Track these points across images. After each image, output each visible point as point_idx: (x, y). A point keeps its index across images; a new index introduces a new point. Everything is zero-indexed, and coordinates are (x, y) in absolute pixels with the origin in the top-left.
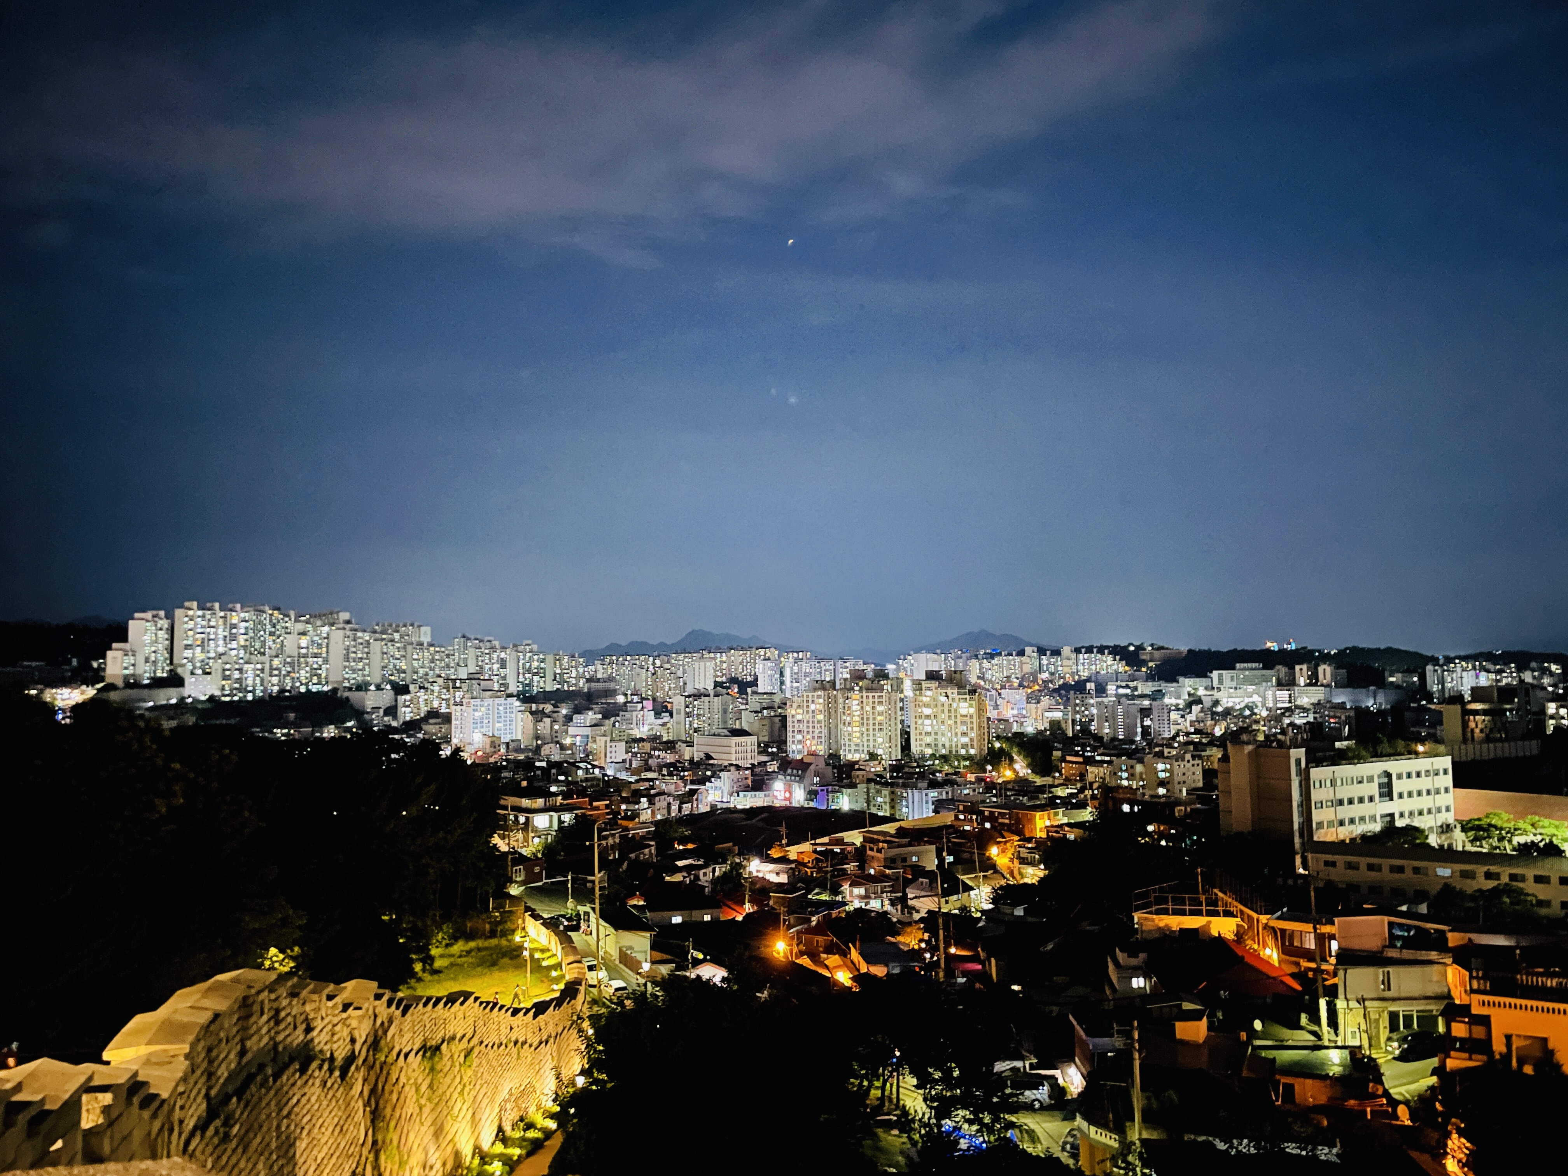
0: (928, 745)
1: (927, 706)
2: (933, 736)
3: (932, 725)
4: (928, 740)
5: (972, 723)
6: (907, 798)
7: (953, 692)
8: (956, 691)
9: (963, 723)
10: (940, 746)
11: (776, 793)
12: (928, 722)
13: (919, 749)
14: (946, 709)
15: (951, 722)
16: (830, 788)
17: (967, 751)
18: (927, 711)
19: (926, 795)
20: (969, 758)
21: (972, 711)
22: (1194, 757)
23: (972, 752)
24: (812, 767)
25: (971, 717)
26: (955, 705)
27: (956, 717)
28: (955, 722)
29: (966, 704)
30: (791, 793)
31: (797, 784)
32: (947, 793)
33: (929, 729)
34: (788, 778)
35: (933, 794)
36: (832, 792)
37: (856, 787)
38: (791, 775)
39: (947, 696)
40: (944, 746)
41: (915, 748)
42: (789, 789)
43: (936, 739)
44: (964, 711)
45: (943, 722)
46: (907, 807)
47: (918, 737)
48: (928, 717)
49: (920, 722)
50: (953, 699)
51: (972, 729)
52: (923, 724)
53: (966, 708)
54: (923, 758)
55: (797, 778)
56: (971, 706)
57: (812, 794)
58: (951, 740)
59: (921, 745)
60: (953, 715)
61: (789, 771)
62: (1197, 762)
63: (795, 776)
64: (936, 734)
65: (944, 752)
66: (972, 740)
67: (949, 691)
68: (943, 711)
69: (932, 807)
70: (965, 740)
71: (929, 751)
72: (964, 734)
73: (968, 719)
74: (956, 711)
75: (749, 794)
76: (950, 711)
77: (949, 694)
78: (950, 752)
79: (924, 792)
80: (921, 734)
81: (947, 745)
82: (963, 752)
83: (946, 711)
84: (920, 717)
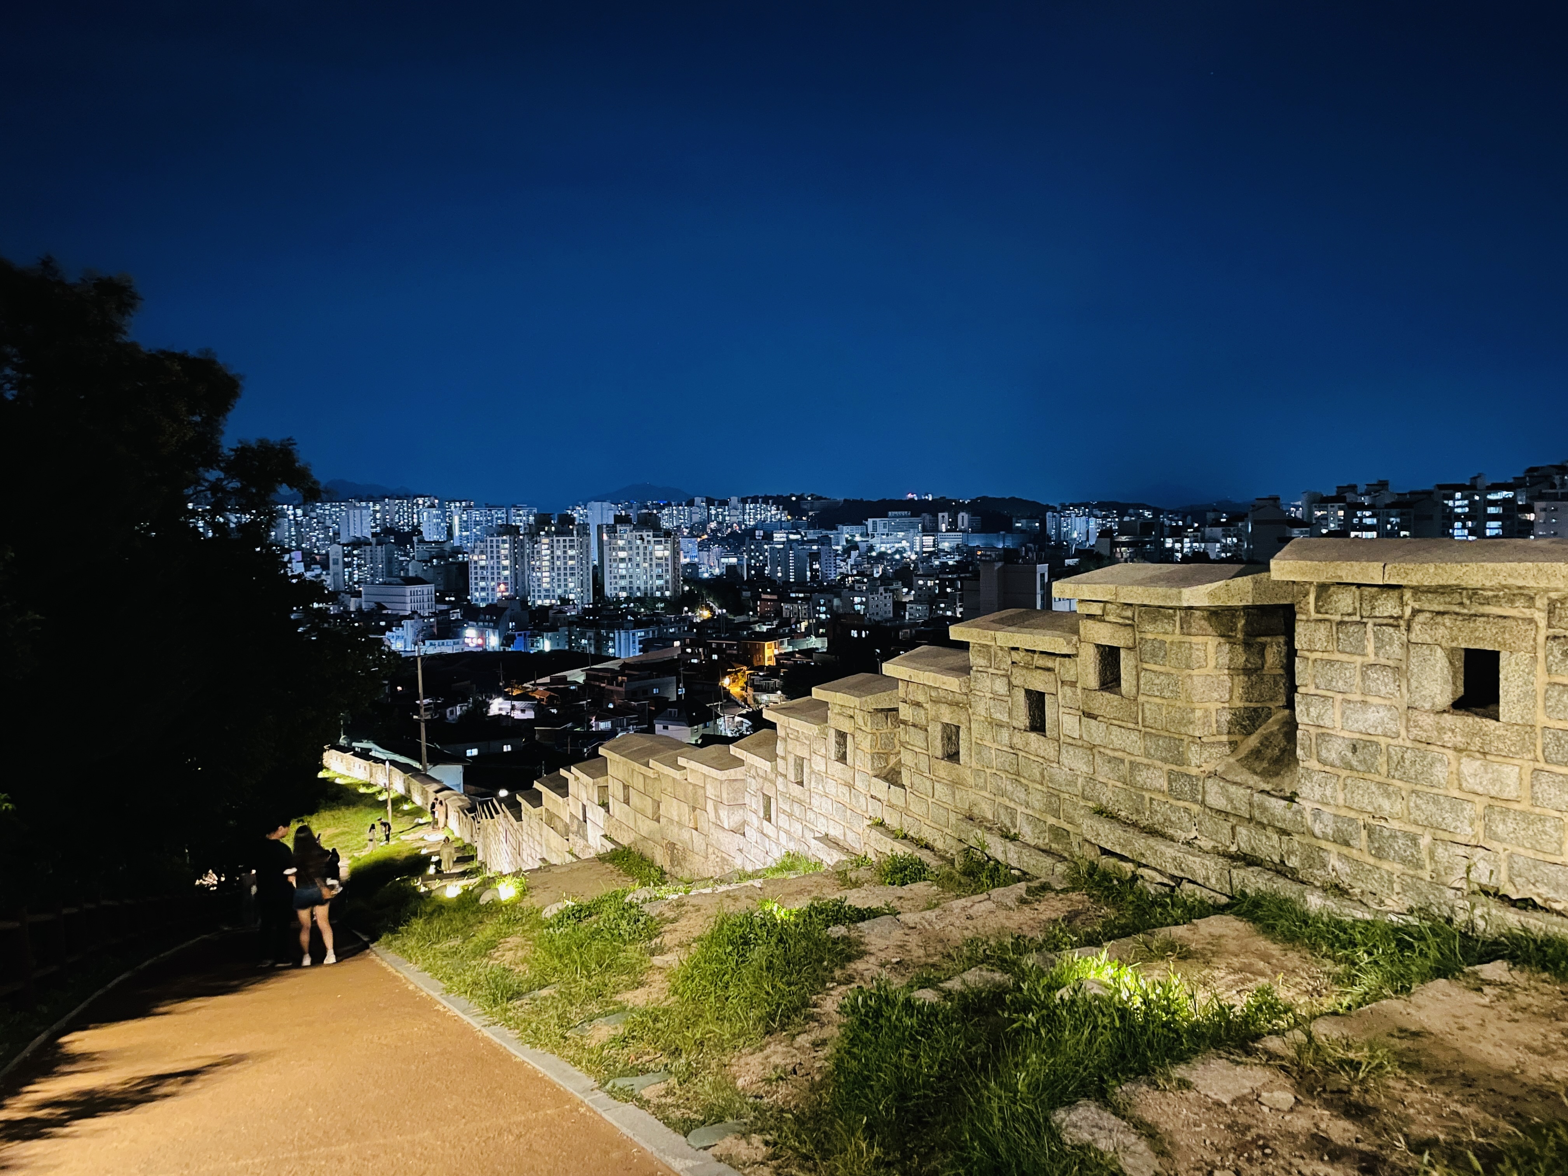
0: (623, 589)
1: (623, 549)
2: (628, 579)
3: (627, 569)
4: (623, 583)
5: (667, 565)
6: (613, 639)
7: (648, 535)
8: (651, 534)
9: (658, 565)
10: (635, 589)
11: (466, 640)
12: (622, 565)
13: (614, 593)
14: (641, 551)
15: (646, 565)
16: (528, 633)
17: (662, 594)
18: (622, 554)
19: (634, 635)
20: (663, 599)
21: (667, 553)
22: (886, 591)
23: (667, 593)
24: (508, 612)
25: (666, 559)
26: (650, 548)
27: (651, 559)
28: (651, 565)
29: (661, 547)
30: (484, 640)
31: (490, 630)
32: (653, 632)
33: (624, 572)
34: (481, 624)
35: (640, 634)
36: (530, 636)
37: (557, 630)
38: (484, 621)
39: (642, 539)
40: (639, 589)
41: (609, 591)
42: (482, 635)
43: (631, 582)
44: (659, 554)
45: (638, 565)
46: (614, 647)
47: (613, 581)
48: (622, 560)
49: (614, 565)
50: (649, 542)
51: (667, 571)
52: (618, 568)
53: (661, 551)
54: (618, 601)
55: (492, 624)
56: (665, 549)
57: (507, 640)
58: (646, 583)
59: (615, 589)
60: (648, 557)
61: (482, 617)
62: (888, 595)
63: (489, 622)
64: (631, 577)
65: (638, 594)
66: (667, 582)
67: (645, 534)
68: (638, 554)
69: (638, 646)
70: (660, 582)
71: (623, 594)
72: (659, 577)
73: (663, 562)
74: (651, 553)
75: (436, 642)
76: (645, 554)
77: (645, 537)
78: (646, 594)
79: (631, 632)
80: (615, 577)
81: (642, 588)
82: (658, 594)
83: (641, 554)
84: (615, 560)
